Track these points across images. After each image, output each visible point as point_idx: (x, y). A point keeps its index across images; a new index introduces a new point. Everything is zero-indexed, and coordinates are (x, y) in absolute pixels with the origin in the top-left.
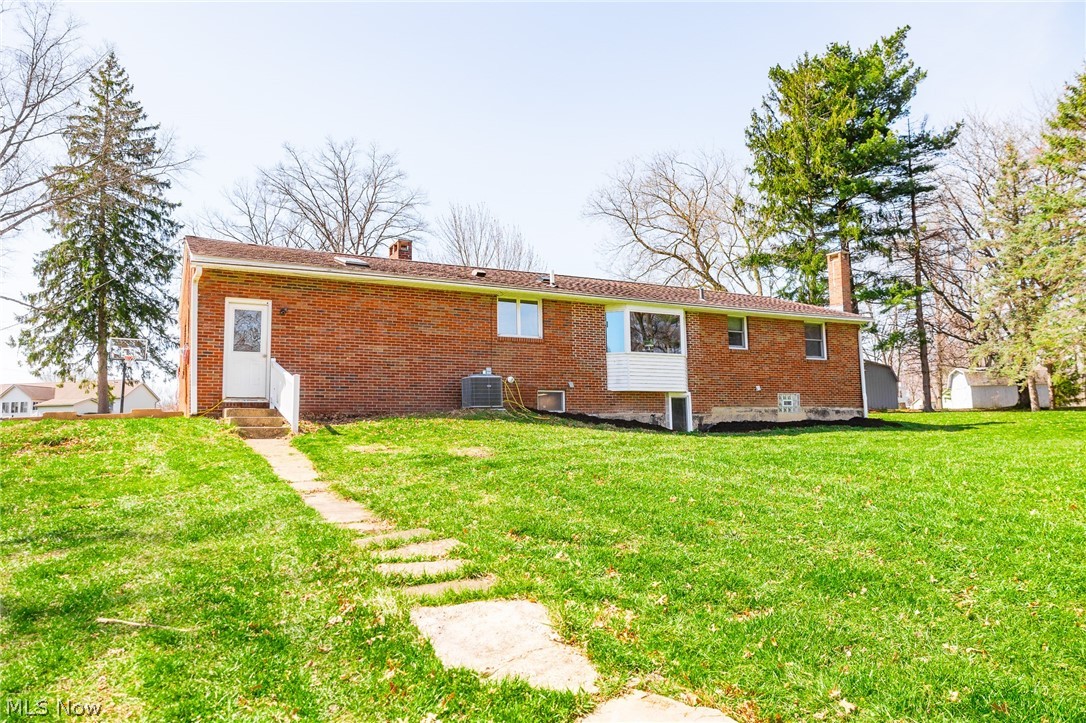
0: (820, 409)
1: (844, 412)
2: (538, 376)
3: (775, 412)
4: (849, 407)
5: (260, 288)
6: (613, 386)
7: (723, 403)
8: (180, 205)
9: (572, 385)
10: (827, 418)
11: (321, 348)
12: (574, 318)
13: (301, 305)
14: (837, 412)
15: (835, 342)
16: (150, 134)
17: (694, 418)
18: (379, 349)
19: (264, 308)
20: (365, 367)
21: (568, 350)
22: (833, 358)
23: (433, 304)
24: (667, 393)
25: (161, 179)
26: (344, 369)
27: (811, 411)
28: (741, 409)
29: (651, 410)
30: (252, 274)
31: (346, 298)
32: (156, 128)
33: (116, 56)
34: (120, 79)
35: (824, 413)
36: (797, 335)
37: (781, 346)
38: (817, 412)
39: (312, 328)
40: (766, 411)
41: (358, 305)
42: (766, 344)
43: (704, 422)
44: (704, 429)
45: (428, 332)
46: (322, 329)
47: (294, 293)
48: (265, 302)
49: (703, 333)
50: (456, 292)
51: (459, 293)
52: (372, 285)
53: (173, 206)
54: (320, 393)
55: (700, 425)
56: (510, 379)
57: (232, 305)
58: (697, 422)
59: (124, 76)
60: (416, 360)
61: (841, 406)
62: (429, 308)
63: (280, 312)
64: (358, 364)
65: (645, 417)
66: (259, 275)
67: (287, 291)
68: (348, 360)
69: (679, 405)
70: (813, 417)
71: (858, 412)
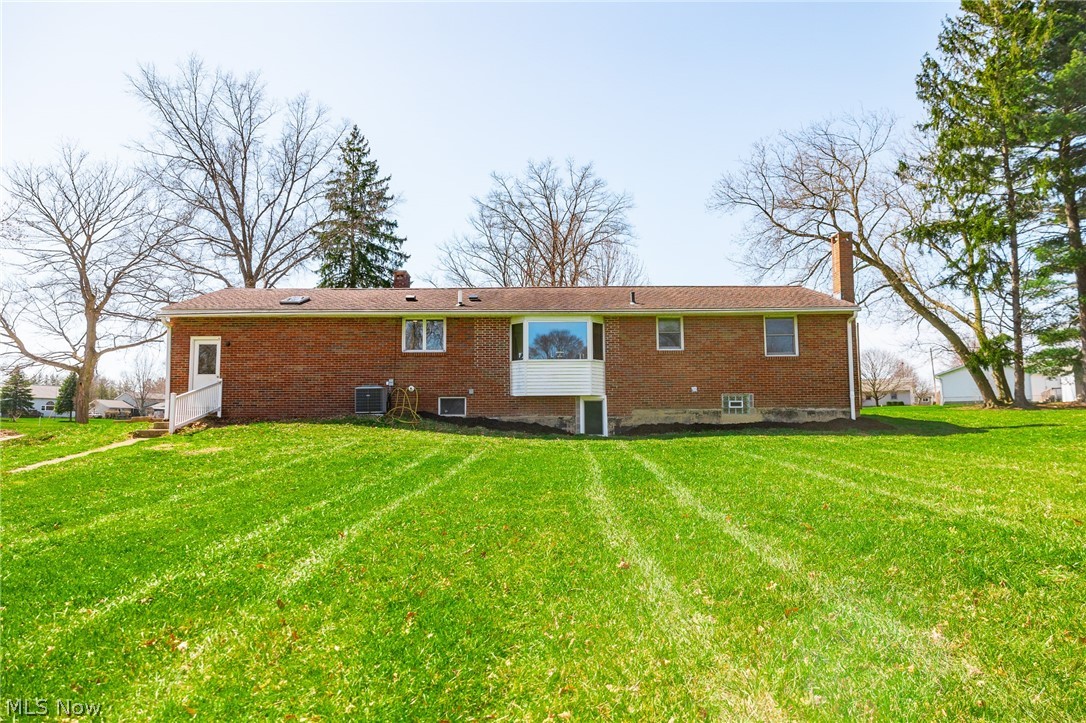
0: (783, 409)
1: (821, 413)
2: (439, 384)
3: (717, 414)
4: (830, 407)
5: (213, 328)
6: (515, 392)
7: (646, 405)
8: (406, 239)
9: (471, 391)
10: (795, 420)
11: (254, 370)
12: (477, 332)
13: (242, 338)
14: (810, 413)
15: (810, 336)
16: (384, 185)
17: (609, 420)
18: (300, 368)
19: (216, 341)
20: (288, 382)
21: (470, 360)
22: (807, 354)
23: (344, 330)
24: (579, 397)
25: (392, 221)
26: (273, 384)
27: (769, 412)
28: (671, 411)
29: (558, 413)
30: (207, 319)
31: (275, 330)
32: (389, 179)
33: (358, 127)
34: (361, 145)
35: (790, 414)
36: (750, 331)
37: (728, 344)
38: (779, 413)
39: (249, 355)
40: (704, 413)
41: (283, 334)
42: (708, 343)
43: (622, 424)
44: (622, 432)
45: (340, 352)
46: (257, 355)
47: (237, 330)
48: (217, 337)
49: (624, 337)
50: (365, 318)
51: (367, 318)
52: (295, 319)
53: (401, 241)
54: (254, 403)
55: (617, 427)
56: (412, 388)
57: (196, 342)
58: (613, 424)
59: (365, 142)
60: (329, 375)
61: (817, 407)
62: (341, 332)
63: (226, 344)
64: (283, 380)
65: (551, 420)
66: (212, 318)
67: (232, 329)
68: (275, 377)
69: (593, 408)
70: (772, 418)
71: (844, 413)
